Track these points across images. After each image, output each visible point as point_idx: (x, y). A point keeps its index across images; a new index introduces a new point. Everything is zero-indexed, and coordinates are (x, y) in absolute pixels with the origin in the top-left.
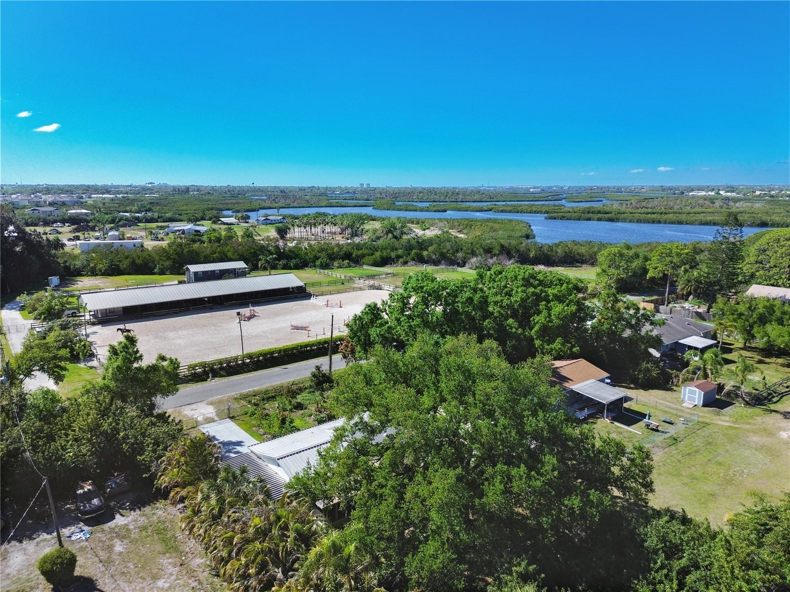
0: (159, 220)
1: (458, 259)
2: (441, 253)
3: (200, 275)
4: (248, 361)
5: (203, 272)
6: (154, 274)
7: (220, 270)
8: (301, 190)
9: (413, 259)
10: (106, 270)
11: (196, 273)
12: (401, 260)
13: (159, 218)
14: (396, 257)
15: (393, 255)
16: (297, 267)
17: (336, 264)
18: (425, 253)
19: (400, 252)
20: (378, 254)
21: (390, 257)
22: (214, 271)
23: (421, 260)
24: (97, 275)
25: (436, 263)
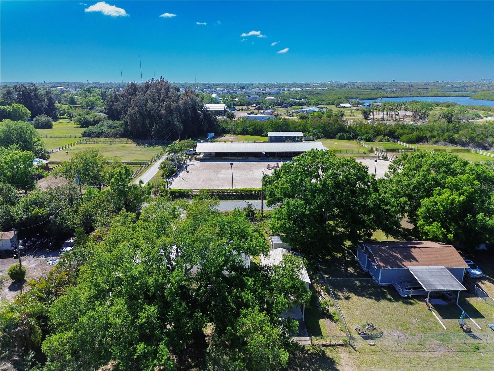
0: (307, 104)
1: (486, 143)
2: (471, 136)
3: (273, 138)
4: (235, 193)
5: (275, 137)
6: (263, 136)
7: (285, 137)
8: (426, 84)
9: (445, 140)
10: (240, 131)
11: (271, 137)
12: (433, 140)
13: (307, 102)
14: (430, 137)
15: (428, 135)
16: (348, 139)
17: (379, 138)
18: (456, 136)
19: (435, 133)
20: (415, 134)
21: (425, 137)
22: (282, 137)
23: (452, 141)
24: (236, 134)
25: (464, 145)
